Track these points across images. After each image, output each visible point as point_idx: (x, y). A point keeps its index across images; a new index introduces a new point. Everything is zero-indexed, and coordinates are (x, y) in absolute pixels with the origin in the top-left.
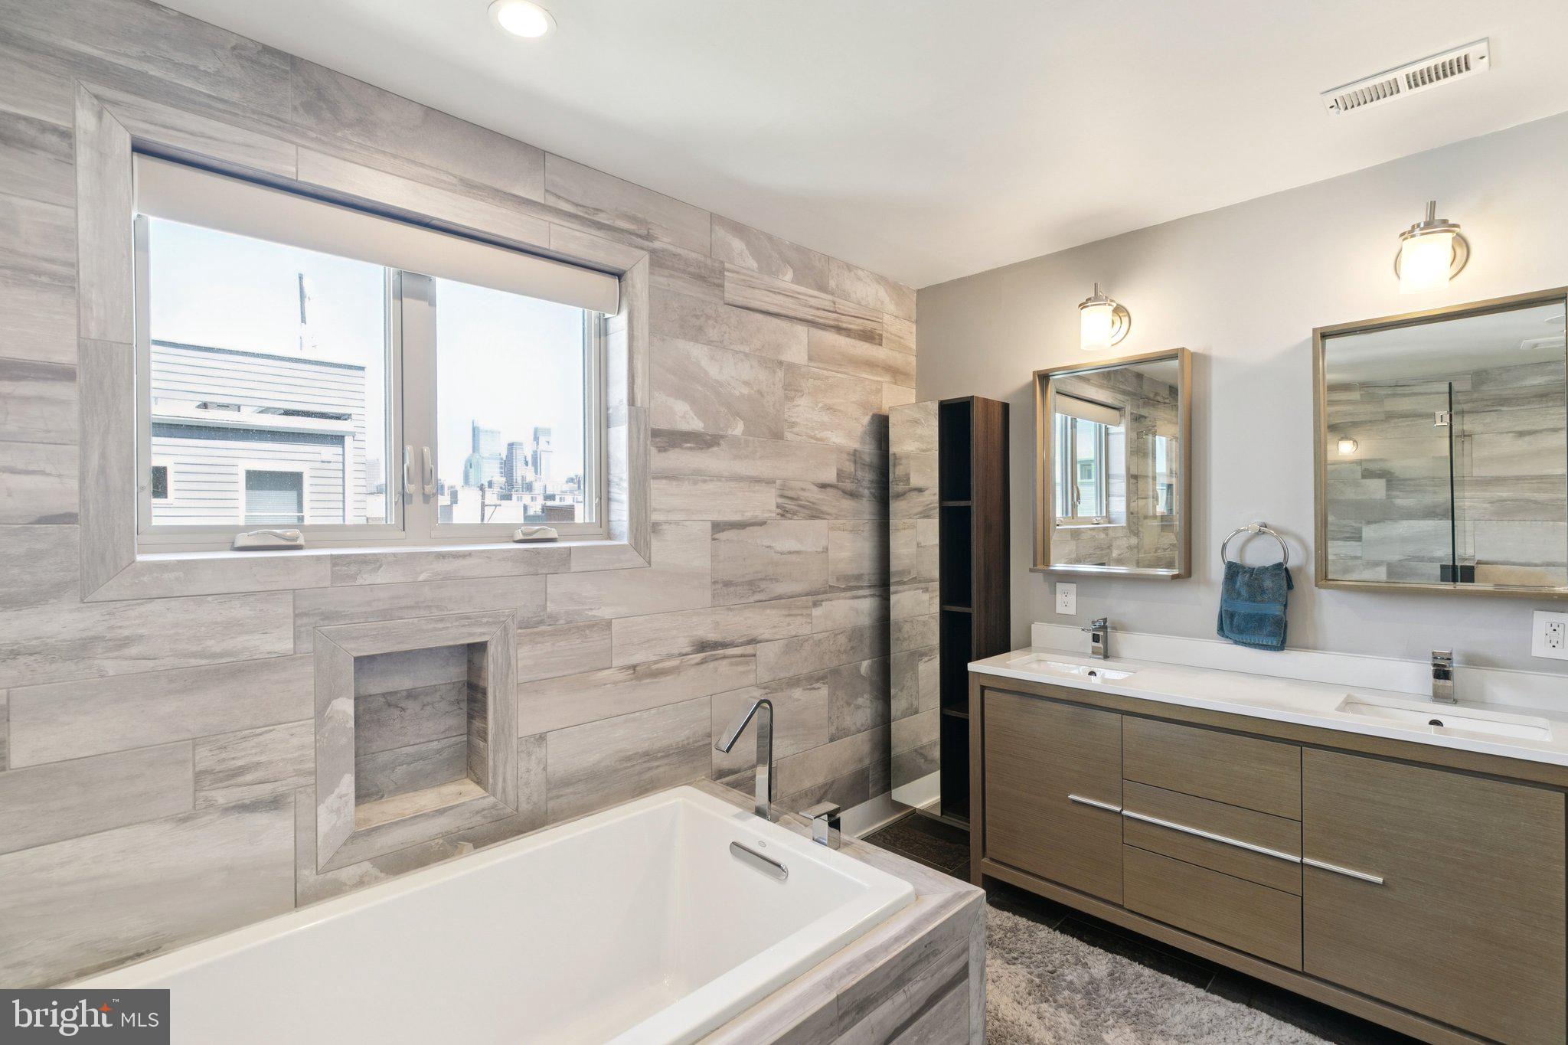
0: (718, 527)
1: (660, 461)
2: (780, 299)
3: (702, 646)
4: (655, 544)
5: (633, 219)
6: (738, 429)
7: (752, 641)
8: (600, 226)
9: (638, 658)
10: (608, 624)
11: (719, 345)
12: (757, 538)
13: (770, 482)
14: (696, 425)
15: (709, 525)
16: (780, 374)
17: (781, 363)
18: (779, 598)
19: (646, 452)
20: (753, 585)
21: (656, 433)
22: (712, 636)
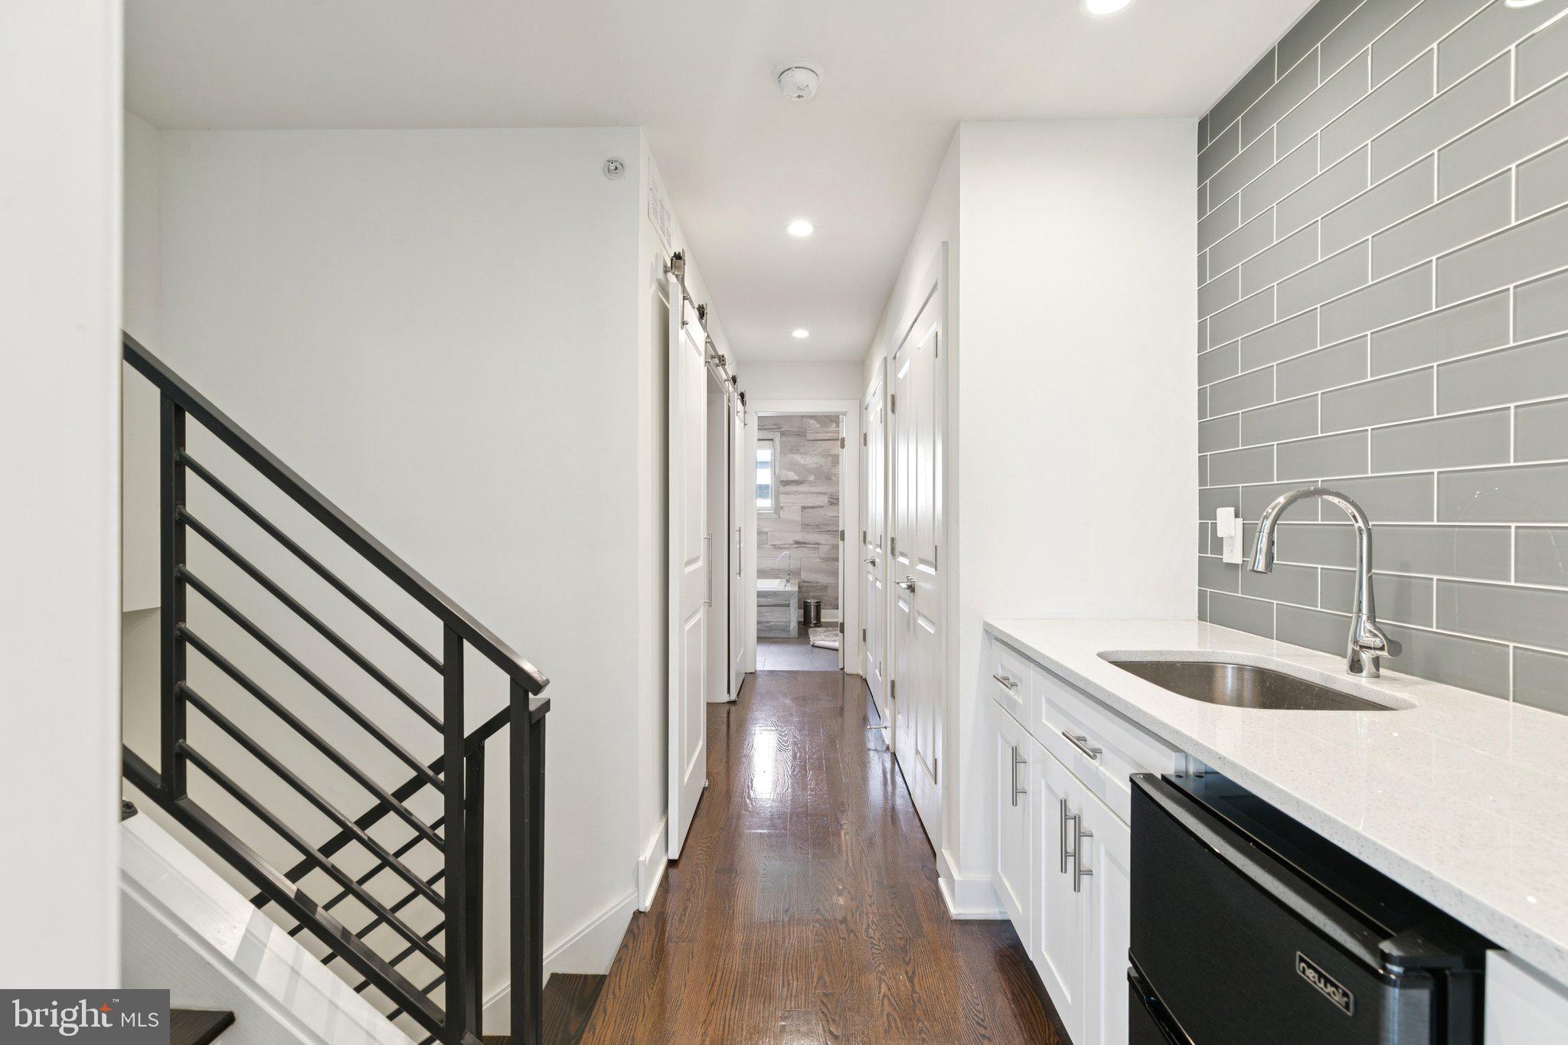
0: (804, 508)
1: (782, 489)
2: (830, 434)
3: (797, 543)
4: (781, 512)
5: (776, 425)
6: (812, 478)
7: (818, 544)
8: (765, 429)
9: (776, 542)
10: (767, 533)
11: (806, 453)
12: (822, 512)
13: (825, 494)
14: (796, 478)
15: (800, 508)
16: (830, 459)
17: (830, 455)
18: (829, 531)
19: (779, 487)
20: (818, 526)
21: (782, 482)
22: (801, 540)
